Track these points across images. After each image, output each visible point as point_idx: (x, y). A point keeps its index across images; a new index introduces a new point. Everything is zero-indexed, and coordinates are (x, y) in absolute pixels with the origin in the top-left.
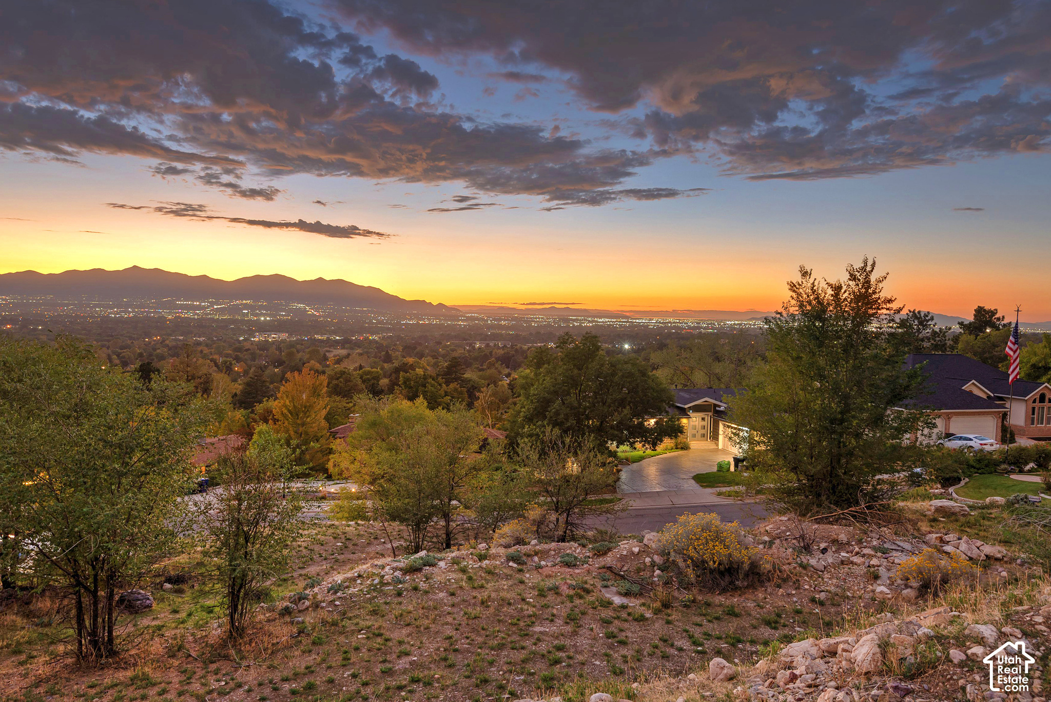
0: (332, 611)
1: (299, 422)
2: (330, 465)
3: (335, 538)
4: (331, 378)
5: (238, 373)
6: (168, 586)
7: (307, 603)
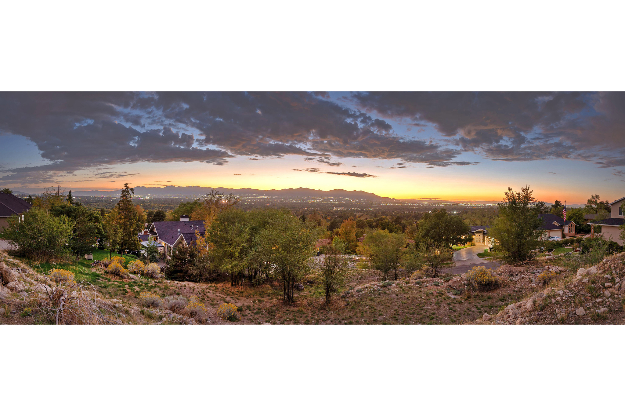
0: (358, 298)
1: (347, 236)
2: (357, 250)
3: (358, 274)
4: (357, 222)
5: (328, 219)
6: (308, 284)
7: (350, 295)
